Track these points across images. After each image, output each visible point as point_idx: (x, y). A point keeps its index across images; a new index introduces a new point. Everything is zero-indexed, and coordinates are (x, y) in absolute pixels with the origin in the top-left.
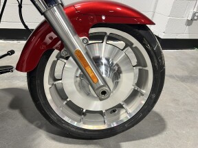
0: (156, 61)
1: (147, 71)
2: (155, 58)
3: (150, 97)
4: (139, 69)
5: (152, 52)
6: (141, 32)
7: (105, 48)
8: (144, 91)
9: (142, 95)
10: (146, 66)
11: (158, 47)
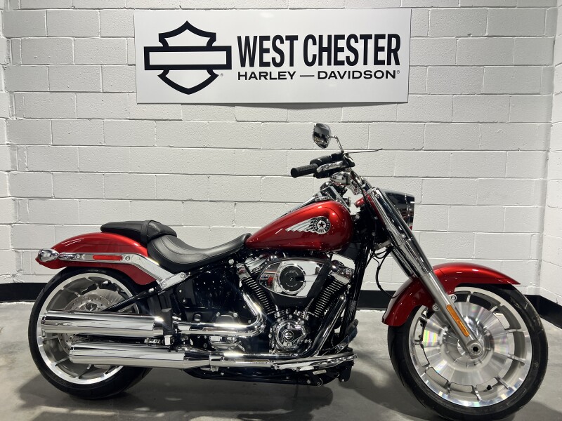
0: (529, 321)
1: (522, 334)
2: (527, 318)
3: (532, 367)
4: (514, 333)
5: (523, 312)
6: (508, 292)
7: (482, 313)
8: (523, 360)
9: (522, 364)
10: (519, 328)
11: (529, 306)
